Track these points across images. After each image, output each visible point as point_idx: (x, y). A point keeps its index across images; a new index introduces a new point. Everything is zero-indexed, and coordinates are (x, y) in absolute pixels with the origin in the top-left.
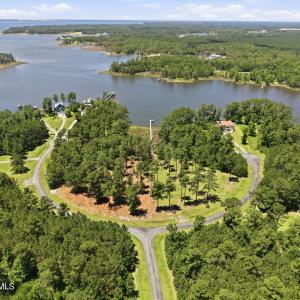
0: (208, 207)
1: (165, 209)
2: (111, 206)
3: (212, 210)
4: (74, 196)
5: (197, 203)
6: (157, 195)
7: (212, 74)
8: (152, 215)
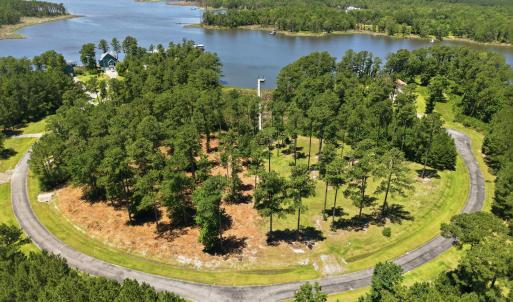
0: (387, 233)
1: (288, 236)
2: (162, 229)
3: (399, 241)
4: (85, 205)
5: (360, 222)
6: (268, 205)
7: (352, 27)
8: (256, 252)
